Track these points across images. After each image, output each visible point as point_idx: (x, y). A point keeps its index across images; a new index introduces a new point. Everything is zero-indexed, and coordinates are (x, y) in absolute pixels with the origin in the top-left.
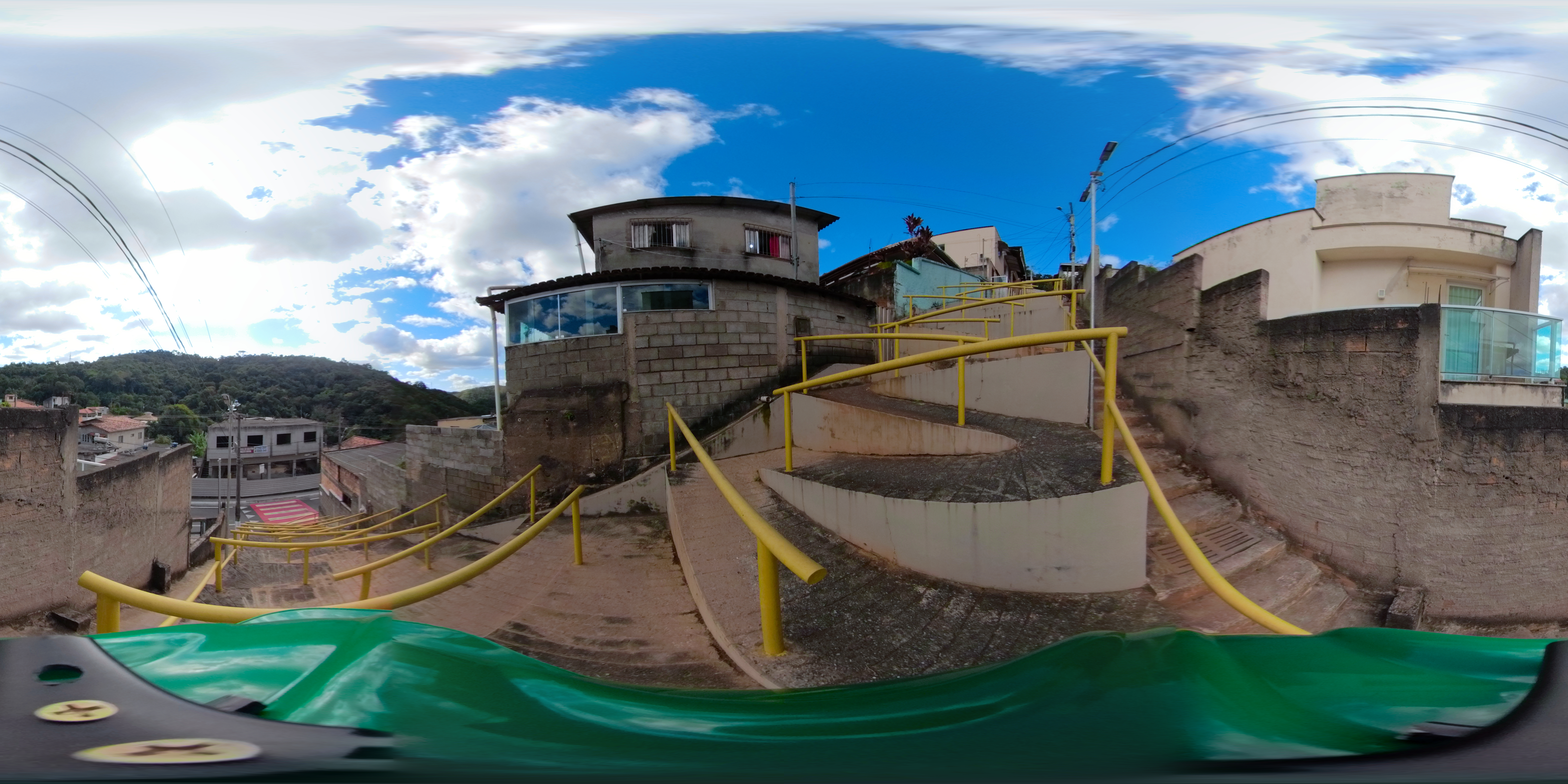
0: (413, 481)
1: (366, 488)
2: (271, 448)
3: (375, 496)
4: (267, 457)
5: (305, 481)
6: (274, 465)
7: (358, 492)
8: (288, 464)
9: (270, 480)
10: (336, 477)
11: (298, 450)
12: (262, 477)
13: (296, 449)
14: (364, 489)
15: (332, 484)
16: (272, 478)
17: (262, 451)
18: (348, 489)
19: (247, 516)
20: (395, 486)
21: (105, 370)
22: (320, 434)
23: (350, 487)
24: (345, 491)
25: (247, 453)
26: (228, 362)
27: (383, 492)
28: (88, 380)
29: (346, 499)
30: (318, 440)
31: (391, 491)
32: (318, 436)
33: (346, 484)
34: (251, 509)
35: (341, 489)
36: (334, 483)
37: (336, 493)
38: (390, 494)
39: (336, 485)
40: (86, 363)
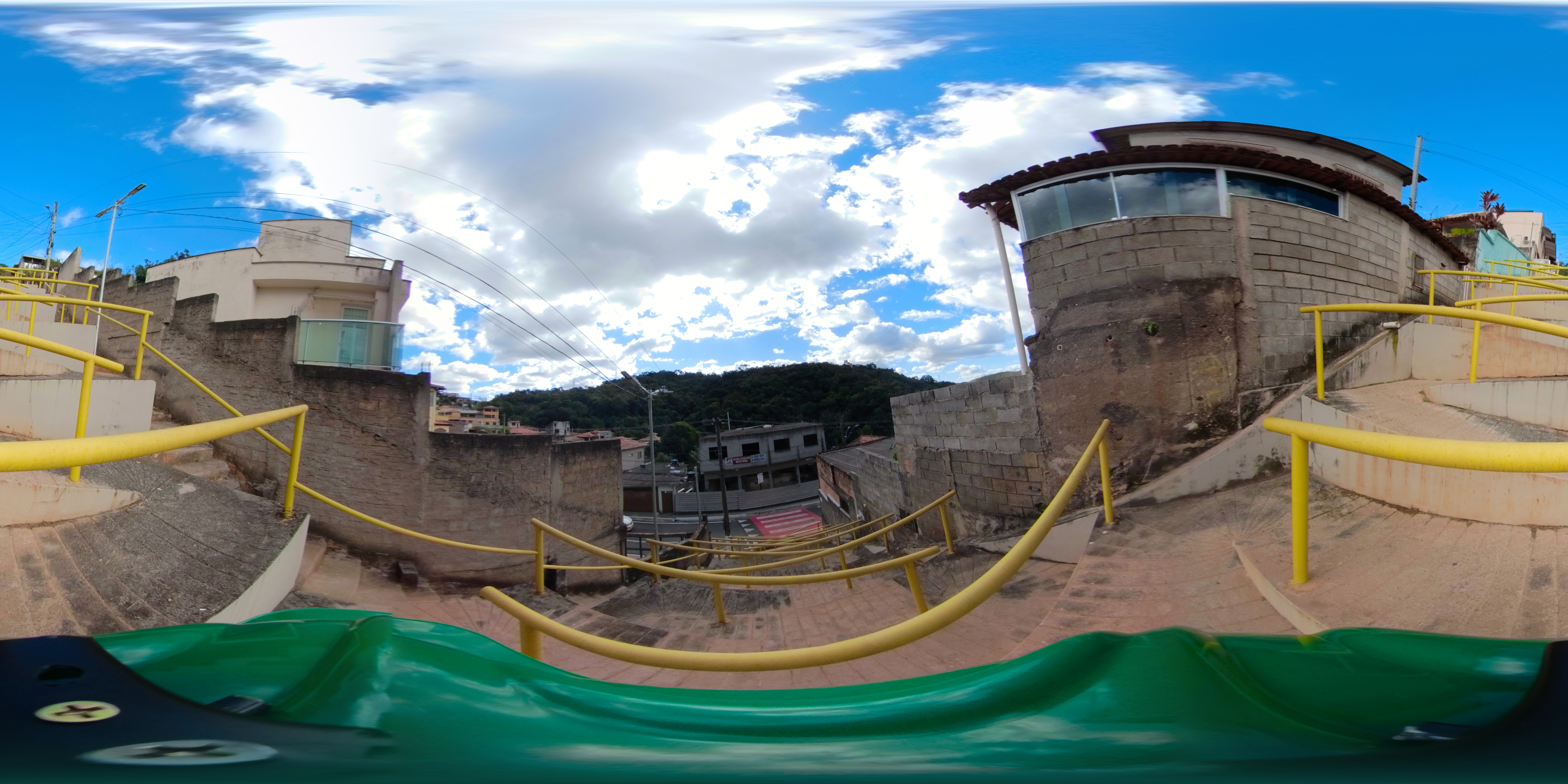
0: (909, 476)
1: (859, 490)
2: (769, 456)
3: (869, 499)
4: (765, 466)
5: (805, 488)
6: (777, 473)
7: (852, 494)
8: (791, 471)
9: (772, 489)
10: (831, 480)
11: (799, 454)
12: (761, 487)
13: (796, 453)
14: (858, 491)
15: (829, 488)
16: (775, 487)
17: (761, 458)
18: (843, 492)
19: (746, 530)
20: (889, 485)
21: (608, 393)
22: (821, 435)
23: (845, 490)
24: (842, 495)
25: (747, 462)
26: (729, 377)
27: (878, 494)
28: (592, 404)
29: (844, 503)
30: (819, 443)
31: (886, 491)
32: (819, 438)
33: (841, 487)
34: (751, 522)
35: (838, 493)
36: (830, 486)
37: (834, 498)
38: (885, 495)
39: (832, 488)
40: (590, 388)
